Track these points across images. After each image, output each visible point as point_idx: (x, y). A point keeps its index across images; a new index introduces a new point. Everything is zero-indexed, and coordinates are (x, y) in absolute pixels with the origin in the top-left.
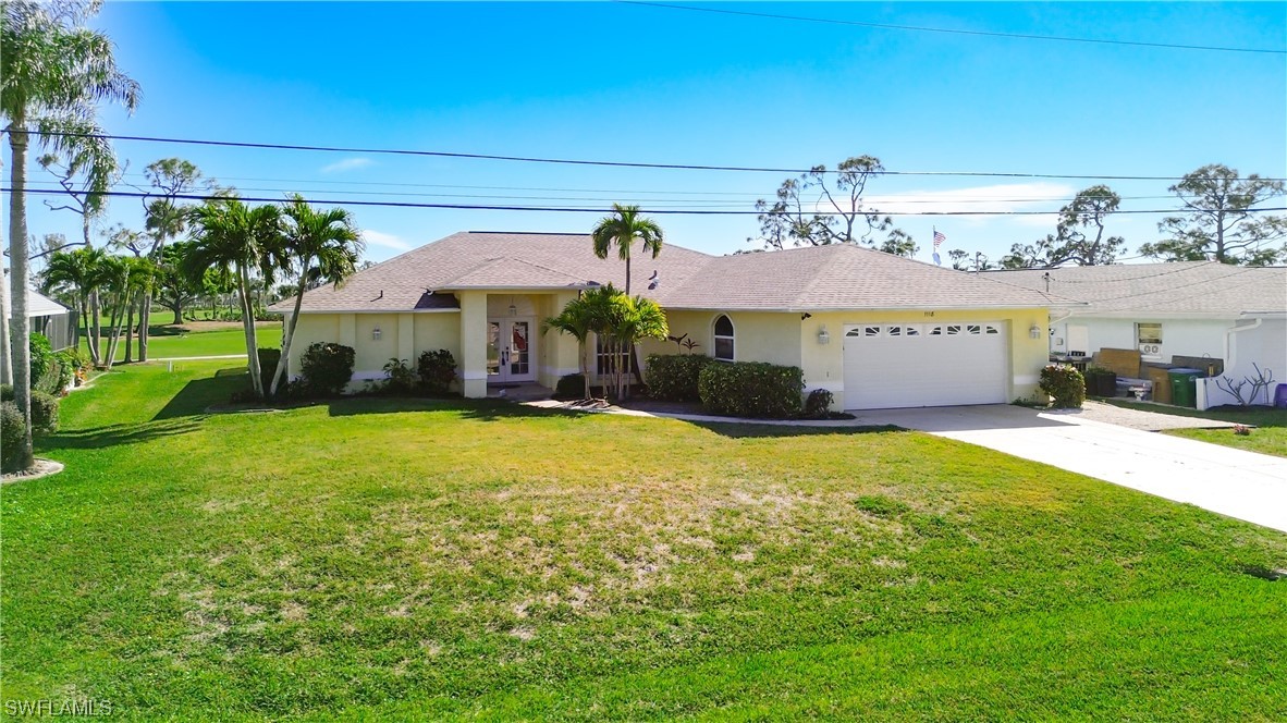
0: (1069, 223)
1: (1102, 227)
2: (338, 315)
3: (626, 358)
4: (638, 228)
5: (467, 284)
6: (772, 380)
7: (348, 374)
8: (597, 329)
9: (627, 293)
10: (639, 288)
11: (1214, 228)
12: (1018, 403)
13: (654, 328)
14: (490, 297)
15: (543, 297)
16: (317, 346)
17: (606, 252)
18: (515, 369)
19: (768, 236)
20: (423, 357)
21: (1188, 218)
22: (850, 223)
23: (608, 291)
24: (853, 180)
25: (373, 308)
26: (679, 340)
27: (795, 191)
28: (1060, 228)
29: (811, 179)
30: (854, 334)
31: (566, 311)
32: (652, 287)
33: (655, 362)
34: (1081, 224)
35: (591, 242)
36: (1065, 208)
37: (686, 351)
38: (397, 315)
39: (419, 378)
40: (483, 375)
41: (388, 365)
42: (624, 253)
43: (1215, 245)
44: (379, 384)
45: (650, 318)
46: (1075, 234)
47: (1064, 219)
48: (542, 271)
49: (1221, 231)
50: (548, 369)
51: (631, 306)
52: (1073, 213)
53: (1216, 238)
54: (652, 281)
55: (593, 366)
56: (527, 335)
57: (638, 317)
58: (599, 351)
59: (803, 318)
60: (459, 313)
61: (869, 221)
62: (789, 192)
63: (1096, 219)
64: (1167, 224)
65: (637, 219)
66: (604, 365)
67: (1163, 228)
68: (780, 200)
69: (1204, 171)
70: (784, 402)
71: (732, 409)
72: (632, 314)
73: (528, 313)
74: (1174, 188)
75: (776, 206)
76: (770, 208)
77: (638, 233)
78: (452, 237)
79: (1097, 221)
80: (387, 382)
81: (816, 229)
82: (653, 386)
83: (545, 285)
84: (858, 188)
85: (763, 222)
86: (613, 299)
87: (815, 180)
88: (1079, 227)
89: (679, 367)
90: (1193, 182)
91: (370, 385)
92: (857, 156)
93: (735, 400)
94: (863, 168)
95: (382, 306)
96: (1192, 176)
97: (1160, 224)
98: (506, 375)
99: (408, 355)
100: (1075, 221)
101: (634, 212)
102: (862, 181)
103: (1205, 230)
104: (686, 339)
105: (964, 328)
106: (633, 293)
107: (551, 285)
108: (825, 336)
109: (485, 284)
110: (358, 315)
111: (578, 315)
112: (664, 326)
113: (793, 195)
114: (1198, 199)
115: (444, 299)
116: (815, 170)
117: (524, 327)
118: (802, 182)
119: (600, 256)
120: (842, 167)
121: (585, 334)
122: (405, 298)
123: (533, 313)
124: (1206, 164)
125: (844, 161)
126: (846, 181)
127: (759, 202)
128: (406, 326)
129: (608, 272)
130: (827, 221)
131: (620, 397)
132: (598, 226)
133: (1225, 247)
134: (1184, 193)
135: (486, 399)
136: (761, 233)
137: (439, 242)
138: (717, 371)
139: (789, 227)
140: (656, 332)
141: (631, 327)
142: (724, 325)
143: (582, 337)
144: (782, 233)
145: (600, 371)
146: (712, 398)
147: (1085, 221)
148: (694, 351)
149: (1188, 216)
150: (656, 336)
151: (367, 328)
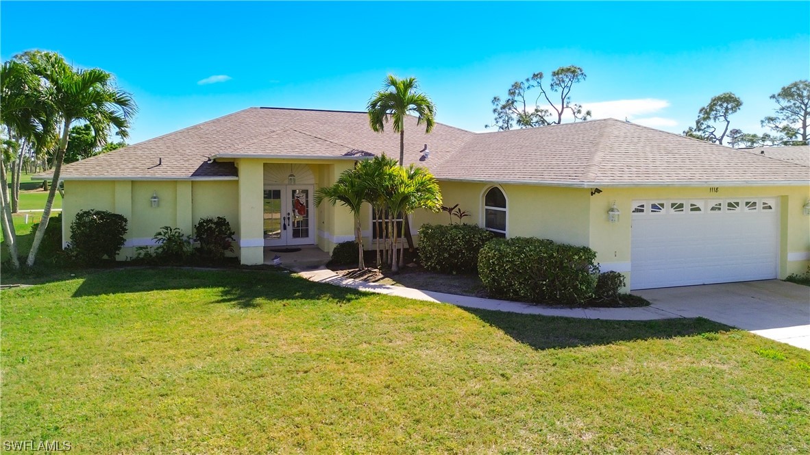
0: (705, 119)
1: (728, 122)
2: (113, 182)
3: (399, 224)
4: (412, 101)
5: (242, 153)
6: (562, 263)
7: (121, 242)
8: (371, 200)
9: (401, 164)
10: (411, 158)
11: (799, 125)
12: (791, 279)
13: (428, 199)
14: (265, 165)
15: (321, 167)
16: (87, 213)
17: (382, 126)
18: (296, 234)
19: (500, 124)
20: (201, 224)
21: (781, 118)
22: (560, 115)
23: (381, 162)
24: (563, 85)
25: (147, 176)
26: (450, 210)
27: (521, 91)
28: (698, 122)
29: (532, 82)
30: (640, 210)
31: (341, 181)
32: (423, 159)
33: (428, 232)
34: (712, 120)
35: (368, 118)
36: (704, 108)
37: (456, 220)
38: (174, 182)
39: (198, 244)
40: (261, 242)
41: (160, 234)
42: (398, 123)
43: (801, 136)
44: (152, 251)
45: (423, 188)
46: (708, 127)
47: (702, 116)
48: (320, 141)
49: (805, 126)
50: (326, 235)
51: (405, 176)
52: (707, 113)
53: (801, 131)
54: (422, 154)
55: (369, 232)
56: (307, 201)
57: (412, 189)
58: (374, 218)
59: (592, 194)
60: (237, 181)
61: (574, 113)
62: (517, 91)
63: (725, 116)
64: (767, 121)
65: (411, 92)
66: (378, 231)
67: (764, 124)
68: (510, 98)
69: (795, 85)
70: (575, 287)
71: (516, 293)
72: (407, 186)
73: (308, 182)
74: (773, 97)
75: (508, 101)
76: (503, 102)
77: (411, 106)
78: (243, 111)
79: (725, 117)
80: (161, 250)
81: (535, 120)
82: (426, 257)
83: (320, 155)
84: (566, 90)
85: (497, 114)
86: (387, 170)
87: (535, 83)
88: (711, 122)
89: (453, 240)
90: (786, 93)
91: (143, 252)
92: (566, 66)
93: (520, 284)
94: (570, 74)
95: (159, 173)
96: (788, 88)
97: (762, 122)
98: (288, 239)
99: (184, 223)
100: (708, 118)
101: (409, 85)
102: (569, 85)
103: (792, 126)
104: (457, 209)
105: (742, 204)
106: (406, 165)
107: (327, 155)
108: (617, 213)
109: (260, 153)
110: (134, 182)
111: (352, 185)
112: (439, 196)
113: (519, 93)
114: (788, 104)
115: (224, 167)
116: (535, 76)
117: (305, 195)
118: (526, 85)
119: (376, 130)
120: (554, 74)
121: (359, 204)
122: (183, 166)
123: (312, 181)
124: (797, 80)
125: (556, 70)
126: (557, 84)
127: (495, 98)
128: (185, 193)
129: (382, 144)
130: (543, 113)
131: (394, 268)
132: (374, 98)
133: (807, 138)
134: (781, 100)
135: (263, 265)
136: (495, 122)
137: (231, 115)
138: (499, 250)
139: (515, 116)
140: (430, 203)
141: (406, 198)
142: (495, 196)
143: (356, 208)
144: (511, 122)
145: (374, 237)
146: (494, 279)
147: (715, 118)
148: (465, 220)
149: (781, 116)
150: (430, 208)
151: (144, 194)
